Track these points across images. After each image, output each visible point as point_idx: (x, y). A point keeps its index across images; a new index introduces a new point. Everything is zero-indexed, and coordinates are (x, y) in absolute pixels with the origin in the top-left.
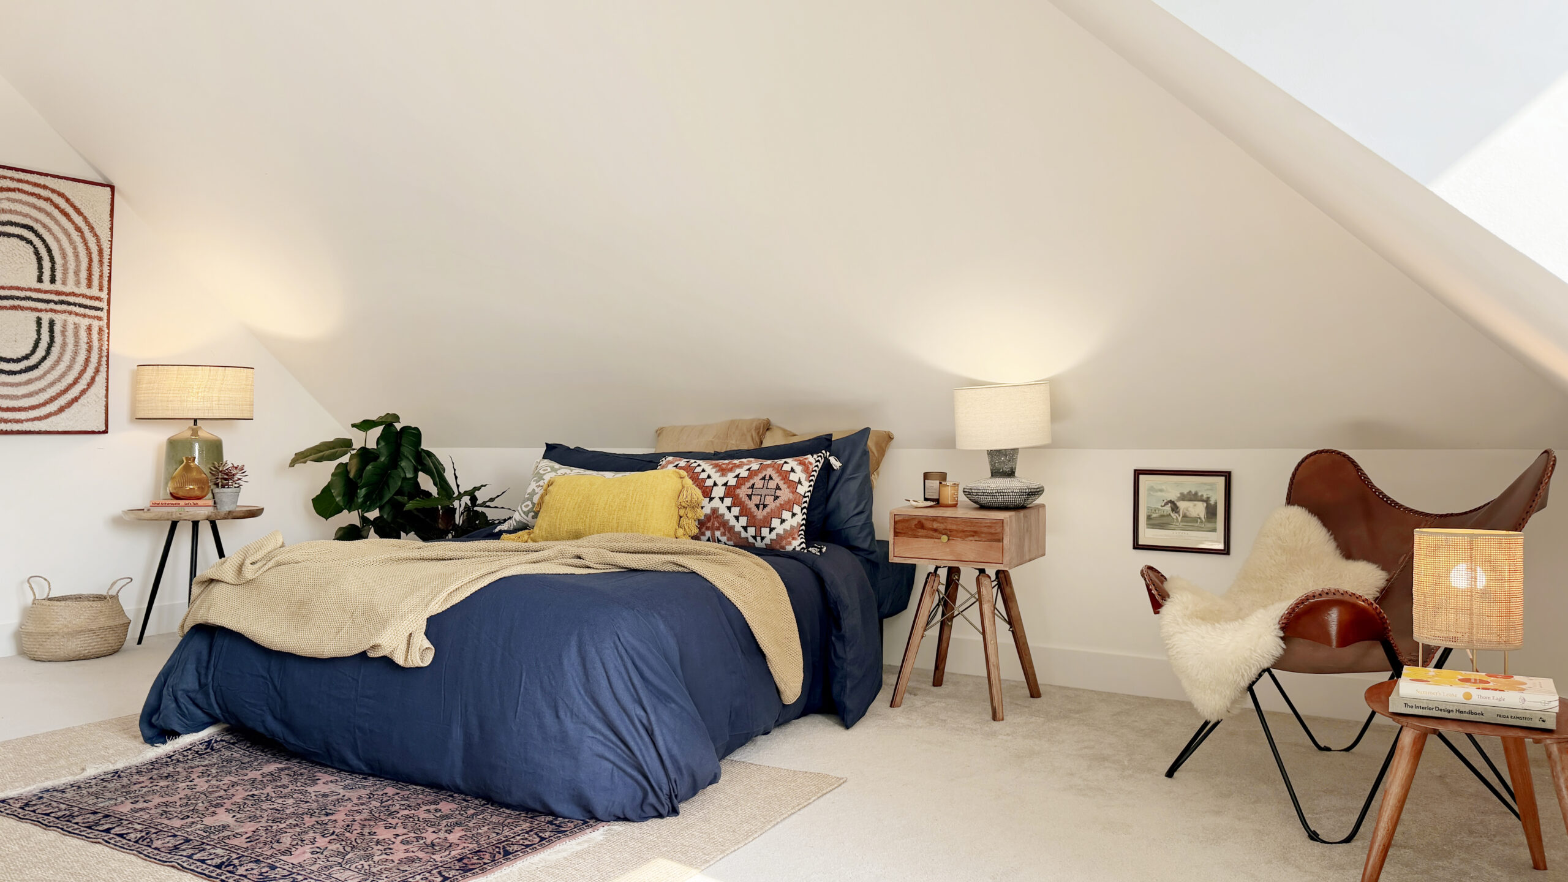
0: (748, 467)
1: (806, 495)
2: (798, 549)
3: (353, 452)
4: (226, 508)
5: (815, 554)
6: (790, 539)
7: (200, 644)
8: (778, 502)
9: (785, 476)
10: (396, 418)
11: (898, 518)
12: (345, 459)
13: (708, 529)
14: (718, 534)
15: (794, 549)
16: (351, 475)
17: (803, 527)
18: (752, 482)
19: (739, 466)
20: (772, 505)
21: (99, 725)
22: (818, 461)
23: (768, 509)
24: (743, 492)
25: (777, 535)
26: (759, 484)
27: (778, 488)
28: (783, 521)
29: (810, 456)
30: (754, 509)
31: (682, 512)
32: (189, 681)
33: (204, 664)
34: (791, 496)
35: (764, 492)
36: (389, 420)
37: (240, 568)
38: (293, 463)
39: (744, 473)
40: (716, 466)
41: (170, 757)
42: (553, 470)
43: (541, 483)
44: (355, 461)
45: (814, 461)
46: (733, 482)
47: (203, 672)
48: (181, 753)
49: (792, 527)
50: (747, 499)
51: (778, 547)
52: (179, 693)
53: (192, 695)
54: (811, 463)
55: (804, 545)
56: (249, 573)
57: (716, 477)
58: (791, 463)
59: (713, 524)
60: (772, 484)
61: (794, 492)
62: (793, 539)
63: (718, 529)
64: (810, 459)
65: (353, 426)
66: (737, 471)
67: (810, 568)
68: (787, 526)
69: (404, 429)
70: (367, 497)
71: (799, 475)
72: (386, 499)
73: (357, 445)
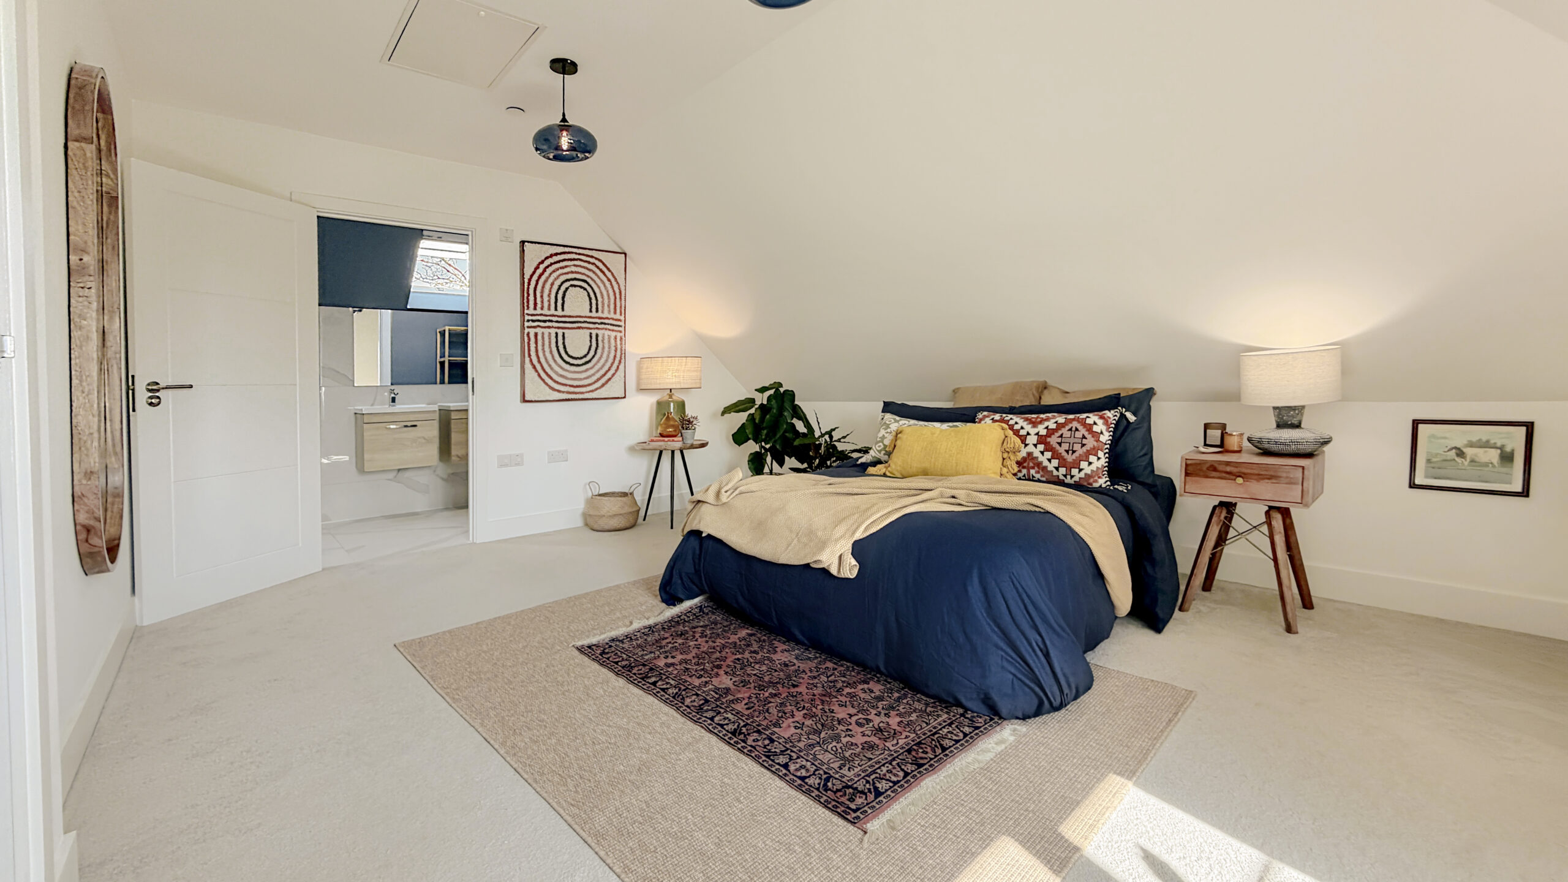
0: (1054, 421)
1: (1108, 442)
2: (1104, 486)
3: (757, 406)
4: (689, 442)
5: (1122, 491)
6: (1096, 478)
7: (694, 542)
8: (1084, 449)
9: (1089, 428)
10: (780, 385)
11: (1189, 462)
12: (752, 411)
13: (1024, 467)
14: (1032, 472)
15: (1101, 486)
16: (757, 421)
17: (1106, 469)
18: (1060, 433)
19: (1048, 419)
20: (1080, 451)
21: (635, 583)
22: (1116, 416)
23: (1076, 454)
24: (1054, 440)
25: (1086, 474)
26: (1067, 434)
27: (1084, 437)
28: (1090, 463)
29: (1107, 412)
30: (1064, 454)
31: (1005, 455)
32: (689, 568)
33: (697, 557)
34: (1095, 444)
35: (1072, 440)
36: (776, 386)
37: (718, 494)
38: (723, 413)
39: (1053, 426)
40: (1026, 419)
41: (679, 617)
42: (896, 421)
43: (889, 430)
44: (759, 412)
45: (1111, 416)
46: (1043, 432)
47: (697, 561)
48: (685, 615)
49: (1098, 468)
50: (1058, 446)
51: (1085, 484)
52: (683, 575)
53: (691, 576)
54: (1109, 418)
55: (1109, 483)
56: (724, 498)
57: (1028, 428)
58: (1092, 418)
59: (1028, 464)
60: (1079, 435)
61: (1098, 441)
62: (1099, 477)
63: (1033, 468)
64: (1110, 414)
65: (756, 390)
66: (1046, 424)
67: (1120, 502)
68: (1093, 467)
69: (785, 391)
70: (767, 435)
71: (1100, 427)
72: (778, 436)
73: (758, 403)
